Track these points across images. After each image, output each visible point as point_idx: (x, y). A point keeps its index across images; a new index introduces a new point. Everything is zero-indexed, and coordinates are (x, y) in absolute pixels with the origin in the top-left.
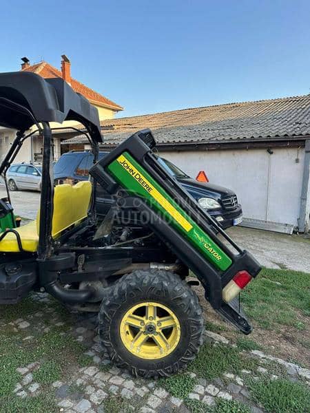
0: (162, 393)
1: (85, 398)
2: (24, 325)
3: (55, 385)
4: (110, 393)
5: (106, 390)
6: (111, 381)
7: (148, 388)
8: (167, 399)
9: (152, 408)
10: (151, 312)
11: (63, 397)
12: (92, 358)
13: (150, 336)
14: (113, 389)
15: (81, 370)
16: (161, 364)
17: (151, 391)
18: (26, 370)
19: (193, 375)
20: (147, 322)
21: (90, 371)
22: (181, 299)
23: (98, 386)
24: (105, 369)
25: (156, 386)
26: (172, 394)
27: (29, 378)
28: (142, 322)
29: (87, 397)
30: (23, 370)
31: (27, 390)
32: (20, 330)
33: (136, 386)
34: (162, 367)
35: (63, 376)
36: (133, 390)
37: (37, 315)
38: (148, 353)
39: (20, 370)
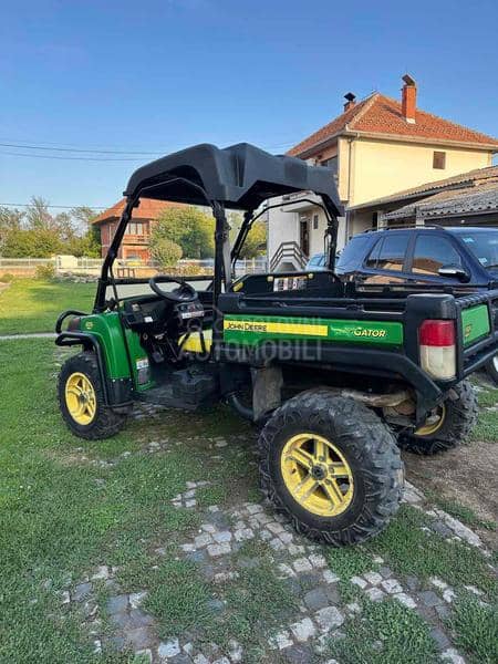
0: (320, 561)
1: (230, 530)
2: (221, 444)
3: (211, 508)
4: (258, 536)
5: (256, 531)
6: (268, 526)
7: (306, 549)
8: (321, 570)
9: (294, 570)
10: (320, 451)
11: (211, 522)
12: (264, 497)
13: (320, 483)
14: (265, 535)
15: (246, 504)
16: (328, 524)
17: (307, 554)
18: (195, 485)
19: (379, 560)
20: (316, 462)
21: (253, 508)
22: (351, 438)
23: (252, 525)
24: (270, 512)
25: (317, 552)
26: (330, 566)
27: (191, 493)
28: (311, 460)
29: (232, 531)
30: (190, 484)
31: (184, 503)
32: (215, 448)
33: (294, 542)
34: (328, 529)
35: (222, 503)
36: (287, 545)
37: (240, 437)
38: (317, 506)
39: (188, 483)
